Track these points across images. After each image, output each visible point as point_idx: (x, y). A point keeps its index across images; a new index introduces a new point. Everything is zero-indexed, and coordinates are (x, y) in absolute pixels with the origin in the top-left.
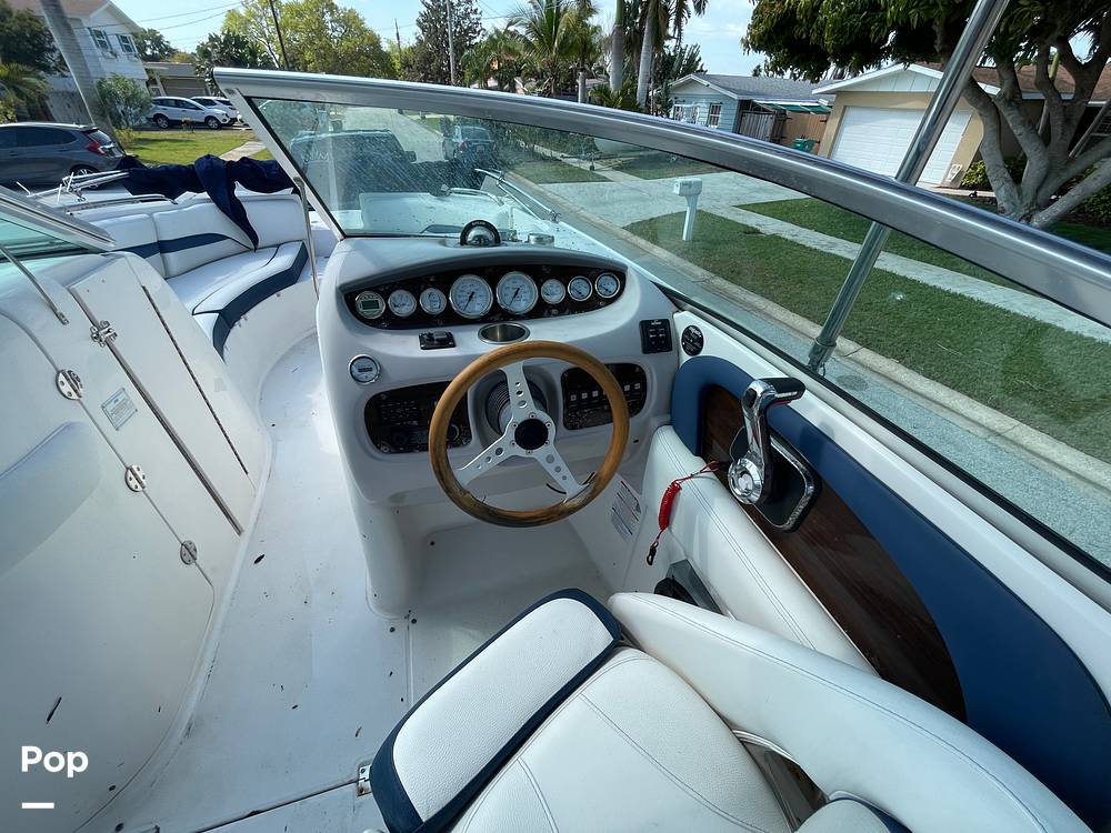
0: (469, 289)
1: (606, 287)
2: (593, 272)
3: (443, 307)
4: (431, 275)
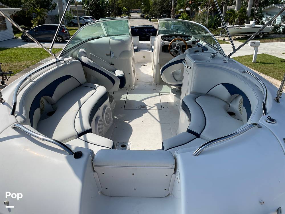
1: (189, 38)
3: (171, 39)
4: (170, 36)
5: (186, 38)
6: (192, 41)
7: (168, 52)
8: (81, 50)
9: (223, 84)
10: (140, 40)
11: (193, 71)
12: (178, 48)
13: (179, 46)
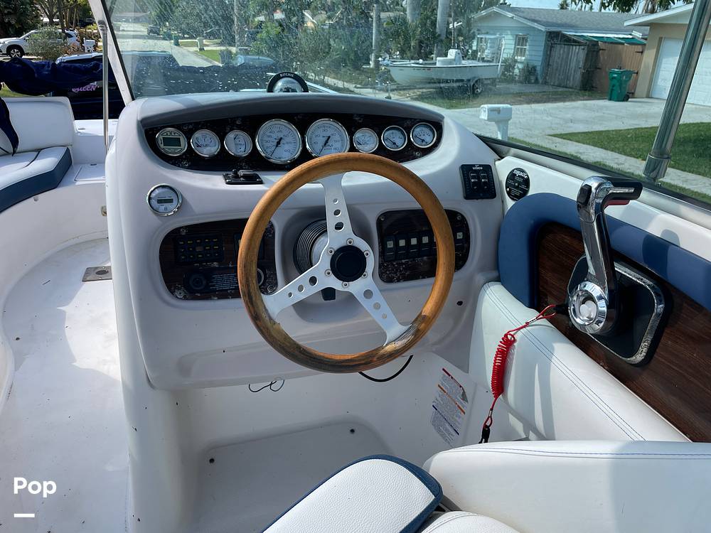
0: (276, 135)
1: (423, 138)
2: (409, 122)
3: (249, 149)
4: (238, 117)
5: (397, 136)
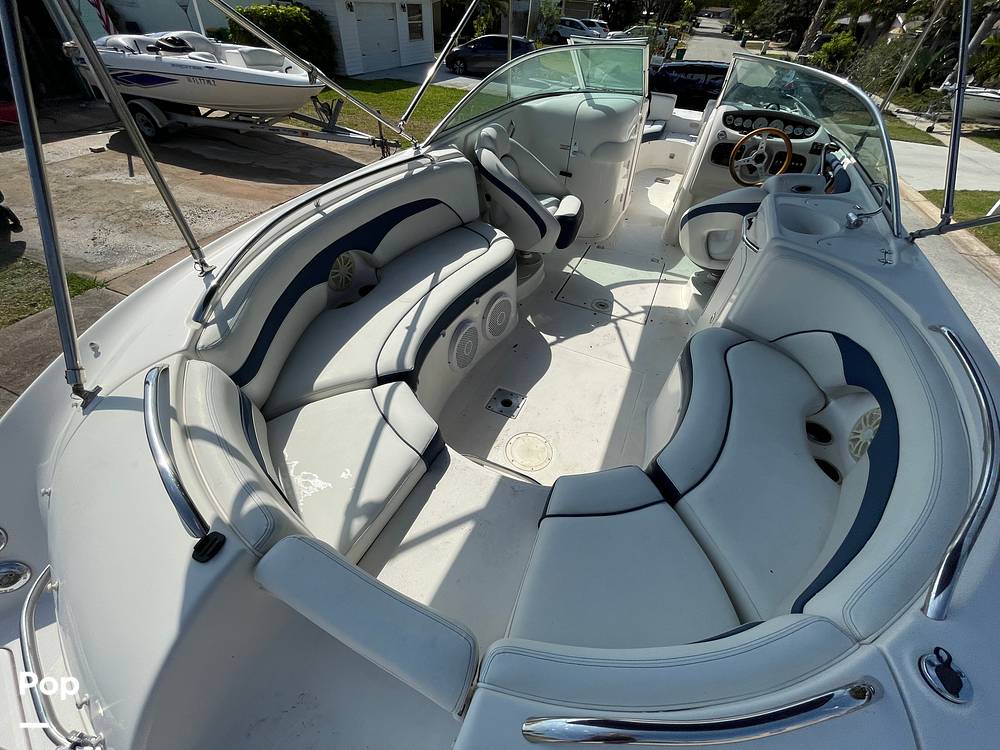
0: (761, 123)
1: (809, 131)
2: (807, 126)
3: (750, 126)
5: (800, 130)
6: (815, 143)
7: (727, 165)
8: (488, 131)
9: (837, 336)
10: (679, 105)
11: (760, 260)
12: (759, 158)
13: (766, 154)
